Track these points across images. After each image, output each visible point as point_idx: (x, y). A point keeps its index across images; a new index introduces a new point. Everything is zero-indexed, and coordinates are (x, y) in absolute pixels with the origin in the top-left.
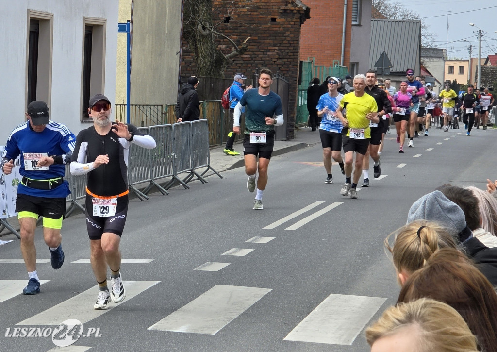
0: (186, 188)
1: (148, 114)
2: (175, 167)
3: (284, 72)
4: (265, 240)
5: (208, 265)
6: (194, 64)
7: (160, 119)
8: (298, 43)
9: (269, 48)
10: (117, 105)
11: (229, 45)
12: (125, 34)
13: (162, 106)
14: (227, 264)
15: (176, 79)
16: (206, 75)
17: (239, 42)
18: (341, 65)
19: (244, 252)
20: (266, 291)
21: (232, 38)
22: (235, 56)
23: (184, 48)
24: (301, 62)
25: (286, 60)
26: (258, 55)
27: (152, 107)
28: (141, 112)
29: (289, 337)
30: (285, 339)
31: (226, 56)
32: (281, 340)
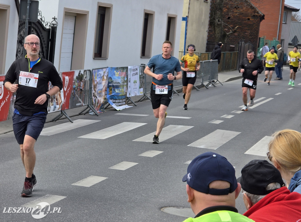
0: (207, 88)
2: (203, 79)
3: (252, 42)
5: (214, 121)
6: (213, 36)
8: (259, 30)
9: (246, 31)
10: (180, 52)
11: (229, 29)
12: (185, 22)
13: (199, 53)
14: (223, 121)
15: (205, 42)
17: (233, 28)
18: (277, 40)
19: (230, 117)
20: (239, 133)
21: (230, 26)
22: (231, 34)
23: (210, 29)
24: (260, 38)
25: (253, 37)
26: (241, 34)
29: (247, 153)
30: (245, 153)
31: (228, 34)
32: (243, 153)
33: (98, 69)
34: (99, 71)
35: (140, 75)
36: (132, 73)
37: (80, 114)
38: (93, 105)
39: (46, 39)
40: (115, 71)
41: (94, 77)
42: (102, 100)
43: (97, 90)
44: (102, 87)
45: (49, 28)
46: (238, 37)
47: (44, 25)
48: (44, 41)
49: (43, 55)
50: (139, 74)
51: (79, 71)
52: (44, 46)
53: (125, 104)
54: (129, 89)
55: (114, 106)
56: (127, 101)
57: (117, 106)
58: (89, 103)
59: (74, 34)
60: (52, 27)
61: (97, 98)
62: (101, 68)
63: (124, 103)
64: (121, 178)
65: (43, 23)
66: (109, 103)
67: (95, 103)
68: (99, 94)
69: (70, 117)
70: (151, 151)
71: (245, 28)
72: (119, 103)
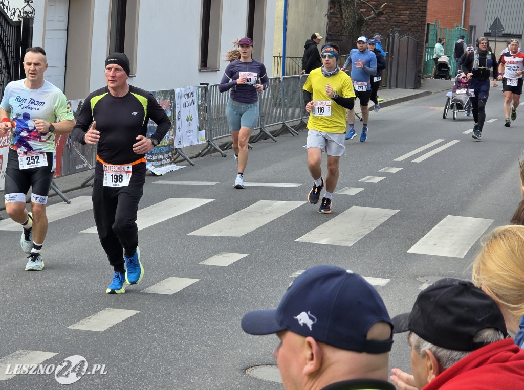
3: (414, 32)
4: (395, 170)
5: (346, 189)
6: (339, 24)
8: (426, 9)
9: (402, 12)
10: (275, 57)
11: (369, 9)
14: (362, 189)
16: (349, 33)
17: (377, 7)
18: (462, 27)
19: (377, 180)
20: (394, 212)
21: (372, 4)
22: (373, 18)
23: (332, 11)
24: (428, 24)
25: (416, 22)
26: (392, 18)
28: (294, 63)
29: (412, 250)
30: (408, 252)
31: (366, 18)
32: (405, 252)
35: (198, 105)
36: (183, 101)
37: (83, 186)
39: (12, 42)
45: (18, 20)
46: (387, 25)
47: (9, 14)
48: (9, 46)
49: (9, 71)
50: (196, 102)
51: (78, 101)
52: (9, 55)
53: (170, 163)
54: (179, 133)
55: (150, 167)
56: (175, 156)
57: (156, 167)
59: (67, 30)
60: (23, 18)
63: (169, 160)
64: (165, 310)
65: (5, 10)
69: (64, 192)
70: (224, 255)
71: (400, 7)
72: (158, 160)
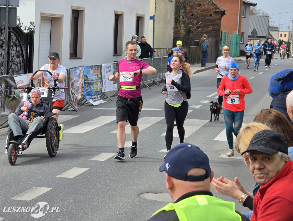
1: (161, 52)
3: (215, 36)
4: (207, 102)
6: (179, 32)
7: (166, 54)
8: (220, 25)
9: (209, 26)
11: (193, 25)
12: (152, 20)
13: (166, 49)
14: (192, 111)
15: (172, 38)
16: (184, 37)
17: (197, 24)
18: (237, 33)
19: (198, 107)
20: (206, 121)
21: (194, 22)
22: (195, 29)
23: (175, 26)
25: (215, 31)
26: (205, 29)
27: (163, 49)
28: (158, 51)
29: (216, 139)
30: (214, 140)
31: (192, 29)
32: (213, 140)
33: (75, 68)
34: (75, 70)
36: (106, 70)
38: (71, 101)
39: (25, 43)
40: (90, 69)
41: (72, 76)
42: (79, 97)
43: (75, 87)
44: (79, 84)
45: (27, 32)
46: (202, 33)
47: (23, 29)
48: (23, 45)
49: (23, 57)
50: (112, 71)
52: (23, 49)
53: (101, 100)
54: (104, 85)
55: (91, 102)
56: (103, 96)
57: (94, 101)
58: (67, 100)
59: (50, 36)
60: (30, 31)
61: (74, 95)
62: (77, 67)
63: (100, 98)
65: (21, 27)
66: (86, 99)
67: (74, 100)
68: (76, 91)
70: (128, 142)
71: (208, 24)
72: (94, 98)
